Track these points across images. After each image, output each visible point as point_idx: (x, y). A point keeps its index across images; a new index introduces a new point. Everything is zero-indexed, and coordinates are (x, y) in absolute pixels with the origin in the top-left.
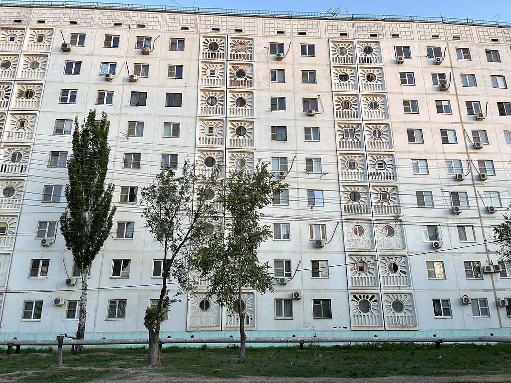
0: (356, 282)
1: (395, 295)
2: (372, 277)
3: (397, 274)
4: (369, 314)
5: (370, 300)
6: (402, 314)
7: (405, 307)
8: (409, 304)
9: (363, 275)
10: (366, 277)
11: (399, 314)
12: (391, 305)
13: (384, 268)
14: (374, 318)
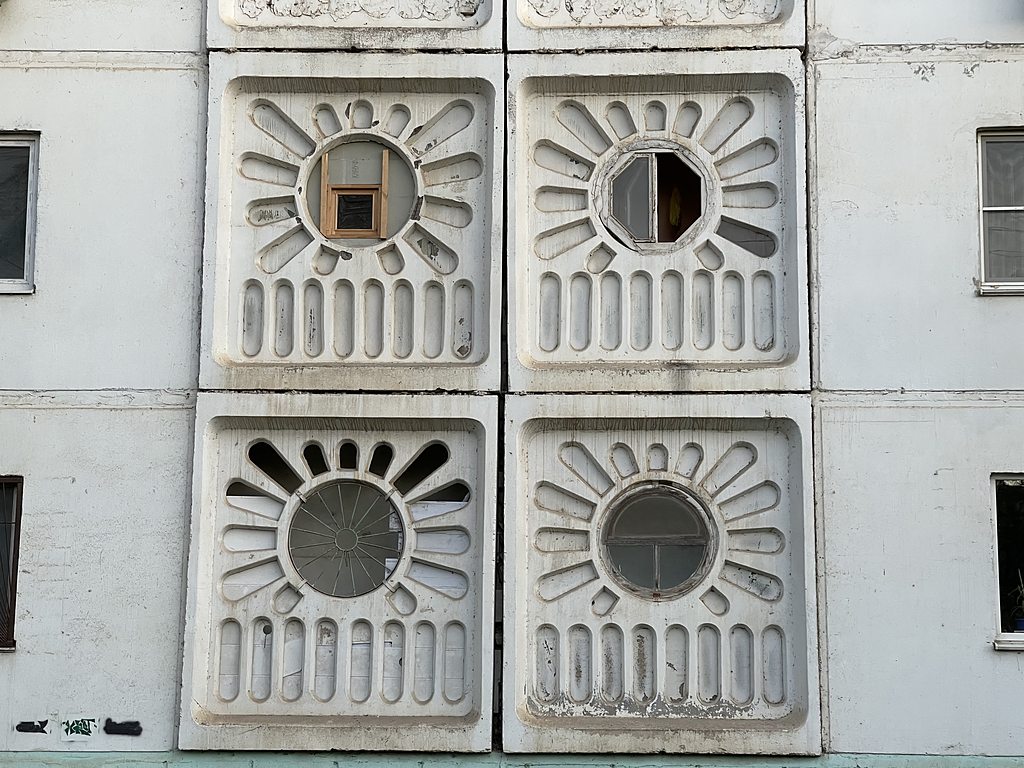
0: (287, 329)
1: (640, 444)
2: (448, 283)
3: (684, 255)
4: (376, 606)
5: (407, 481)
6: (690, 608)
7: (725, 548)
8: (764, 520)
9: (364, 262)
10: (388, 283)
11: (660, 613)
12: (595, 527)
13: (571, 202)
14: (414, 642)
